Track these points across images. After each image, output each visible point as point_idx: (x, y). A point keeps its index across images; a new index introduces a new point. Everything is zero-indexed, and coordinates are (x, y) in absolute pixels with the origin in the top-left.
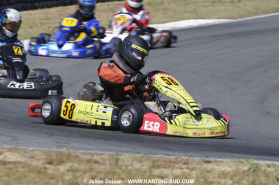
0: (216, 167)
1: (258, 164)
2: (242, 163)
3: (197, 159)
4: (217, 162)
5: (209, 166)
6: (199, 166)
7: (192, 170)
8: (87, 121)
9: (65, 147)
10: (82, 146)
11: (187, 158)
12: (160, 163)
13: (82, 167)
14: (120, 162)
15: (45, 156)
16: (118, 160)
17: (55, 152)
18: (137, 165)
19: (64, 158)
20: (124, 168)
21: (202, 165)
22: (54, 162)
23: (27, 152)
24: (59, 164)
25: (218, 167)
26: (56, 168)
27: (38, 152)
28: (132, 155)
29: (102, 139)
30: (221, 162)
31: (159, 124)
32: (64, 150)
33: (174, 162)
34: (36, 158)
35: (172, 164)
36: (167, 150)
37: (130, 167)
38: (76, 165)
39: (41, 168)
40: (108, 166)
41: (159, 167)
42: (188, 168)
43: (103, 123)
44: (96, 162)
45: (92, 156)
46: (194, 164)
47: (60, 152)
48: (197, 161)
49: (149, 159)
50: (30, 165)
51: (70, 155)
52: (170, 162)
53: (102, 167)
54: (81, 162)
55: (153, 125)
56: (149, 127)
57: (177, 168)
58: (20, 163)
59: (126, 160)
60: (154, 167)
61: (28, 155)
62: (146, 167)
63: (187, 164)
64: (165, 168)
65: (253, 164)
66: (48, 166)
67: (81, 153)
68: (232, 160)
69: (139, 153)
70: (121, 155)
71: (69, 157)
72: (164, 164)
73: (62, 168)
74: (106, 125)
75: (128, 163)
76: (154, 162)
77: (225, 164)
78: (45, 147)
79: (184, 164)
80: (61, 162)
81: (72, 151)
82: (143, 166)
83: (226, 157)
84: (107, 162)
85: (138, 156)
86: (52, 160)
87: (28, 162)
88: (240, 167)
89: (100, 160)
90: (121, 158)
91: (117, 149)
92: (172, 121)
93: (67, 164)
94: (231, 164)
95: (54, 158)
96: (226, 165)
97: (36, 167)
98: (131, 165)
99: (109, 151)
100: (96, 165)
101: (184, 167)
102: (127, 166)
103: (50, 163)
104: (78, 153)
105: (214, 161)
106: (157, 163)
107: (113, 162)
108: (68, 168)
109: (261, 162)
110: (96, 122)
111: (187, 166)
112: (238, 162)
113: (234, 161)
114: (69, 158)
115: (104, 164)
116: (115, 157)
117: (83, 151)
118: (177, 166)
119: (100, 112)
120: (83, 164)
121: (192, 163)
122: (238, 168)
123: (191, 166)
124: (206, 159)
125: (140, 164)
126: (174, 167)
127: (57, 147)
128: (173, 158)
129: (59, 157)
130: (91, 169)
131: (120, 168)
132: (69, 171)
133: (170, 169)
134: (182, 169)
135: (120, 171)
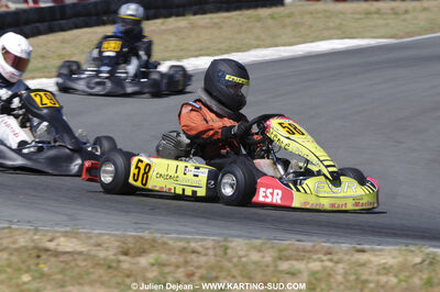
0: (373, 259)
1: (435, 254)
2: (412, 251)
3: (345, 246)
4: (374, 250)
5: (363, 257)
6: (347, 257)
7: (337, 262)
8: (170, 189)
9: (147, 229)
10: (173, 228)
11: (330, 245)
12: (291, 252)
13: (173, 259)
14: (229, 251)
15: (117, 244)
16: (226, 248)
17: (131, 236)
18: (255, 256)
19: (146, 246)
20: (235, 260)
21: (352, 256)
22: (131, 251)
23: (90, 238)
24: (140, 256)
25: (377, 259)
26: (134, 261)
27: (107, 237)
28: (247, 241)
29: (204, 217)
30: (381, 250)
31: (280, 192)
32: (146, 234)
33: (310, 251)
34: (105, 246)
35: (307, 255)
36: (300, 233)
37: (244, 259)
38: (164, 257)
39: (112, 261)
40: (212, 257)
41: (288, 259)
42: (331, 260)
43: (194, 192)
44: (194, 252)
45: (188, 242)
46: (340, 254)
47: (140, 237)
48: (344, 249)
49: (273, 247)
50: (95, 256)
51: (154, 240)
52: (304, 251)
53: (203, 260)
54: (171, 251)
55: (272, 194)
56: (266, 196)
57: (315, 260)
58: (80, 253)
59: (239, 248)
60: (280, 259)
61: (92, 241)
62: (268, 259)
63: (330, 254)
64: (297, 260)
65: (429, 254)
66: (122, 258)
67: (171, 239)
68: (397, 247)
69: (258, 238)
70: (231, 242)
71: (154, 245)
72: (295, 253)
73: (143, 261)
74: (199, 194)
75: (242, 253)
76: (280, 251)
77: (386, 253)
78: (118, 230)
79: (325, 255)
80: (142, 252)
81: (158, 235)
82: (263, 257)
83: (388, 244)
84: (211, 252)
85: (258, 242)
86: (128, 250)
87: (93, 253)
88: (409, 258)
89: (200, 249)
90: (232, 245)
91: (226, 232)
92: (300, 187)
93: (152, 255)
94: (395, 253)
95: (131, 245)
96: (387, 255)
97: (105, 259)
98: (245, 256)
99: (213, 235)
100: (194, 256)
101: (325, 258)
102: (240, 257)
103: (126, 253)
104: (166, 238)
105: (370, 250)
106: (285, 253)
107: (220, 252)
108: (152, 261)
110: (184, 190)
111: (329, 256)
112: (406, 250)
113: (400, 250)
114: (153, 247)
115: (206, 255)
116: (223, 243)
117: (174, 236)
118: (315, 257)
119: (190, 175)
120: (174, 254)
121: (337, 252)
122: (406, 260)
123: (335, 258)
124: (359, 247)
125: (261, 254)
126: (310, 258)
127: (135, 230)
128: (308, 245)
129: (138, 244)
130: (186, 262)
131: (230, 260)
132: (153, 265)
133: (305, 262)
134: (322, 261)
135: (230, 265)
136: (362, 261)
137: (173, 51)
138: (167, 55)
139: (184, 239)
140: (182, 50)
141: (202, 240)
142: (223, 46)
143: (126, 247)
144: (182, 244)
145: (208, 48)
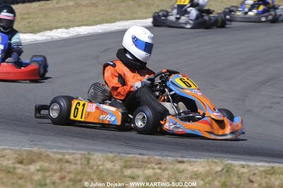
0: (189, 168)
1: (231, 165)
2: (216, 163)
3: (170, 159)
4: (190, 162)
5: (182, 167)
6: (172, 166)
7: (164, 170)
11: (160, 157)
12: (133, 162)
13: (53, 167)
14: (91, 162)
16: (88, 160)
17: (25, 150)
18: (109, 165)
19: (35, 158)
20: (95, 167)
21: (174, 165)
22: (25, 161)
24: (30, 164)
25: (192, 168)
26: (26, 168)
27: (8, 151)
28: (104, 155)
29: (78, 137)
30: (195, 162)
32: (35, 149)
33: (146, 162)
35: (145, 165)
37: (101, 167)
38: (46, 165)
39: (11, 168)
40: (80, 166)
41: (131, 168)
42: (160, 168)
44: (67, 162)
45: (64, 155)
46: (167, 164)
47: (31, 151)
48: (170, 161)
49: (121, 159)
51: (41, 154)
52: (142, 162)
53: (73, 167)
54: (51, 161)
57: (149, 168)
59: (98, 160)
60: (125, 167)
62: (118, 167)
63: (160, 164)
64: (137, 168)
65: (227, 165)
66: (18, 165)
67: (52, 152)
69: (111, 152)
70: (93, 155)
71: (40, 157)
72: (136, 163)
73: (32, 168)
75: (100, 163)
76: (126, 162)
77: (198, 164)
78: (18, 145)
79: (157, 164)
80: (32, 162)
81: (43, 150)
82: (114, 166)
84: (79, 162)
85: (111, 155)
86: (23, 160)
88: (213, 167)
89: (71, 160)
90: (93, 157)
93: (38, 164)
94: (206, 164)
95: (25, 157)
98: (102, 165)
99: (83, 150)
100: (67, 165)
101: (156, 167)
102: (98, 166)
103: (21, 162)
104: (49, 152)
105: (187, 161)
106: (129, 163)
107: (84, 162)
108: (38, 168)
109: (236, 163)
111: (159, 166)
112: (212, 162)
113: (208, 162)
114: (40, 158)
115: (75, 164)
116: (87, 156)
117: (55, 150)
118: (149, 166)
120: (54, 163)
121: (165, 163)
122: (211, 169)
123: (164, 167)
124: (180, 159)
125: (113, 164)
126: (145, 167)
128: (146, 158)
129: (30, 156)
130: (61, 169)
131: (91, 168)
132: (38, 170)
133: (142, 169)
134: (154, 169)
135: (91, 171)
136: (181, 169)
137: (63, 22)
138: (59, 24)
139: (61, 153)
140: (69, 21)
141: (73, 153)
142: (97, 19)
143: (21, 158)
144: (59, 156)
145: (88, 20)
